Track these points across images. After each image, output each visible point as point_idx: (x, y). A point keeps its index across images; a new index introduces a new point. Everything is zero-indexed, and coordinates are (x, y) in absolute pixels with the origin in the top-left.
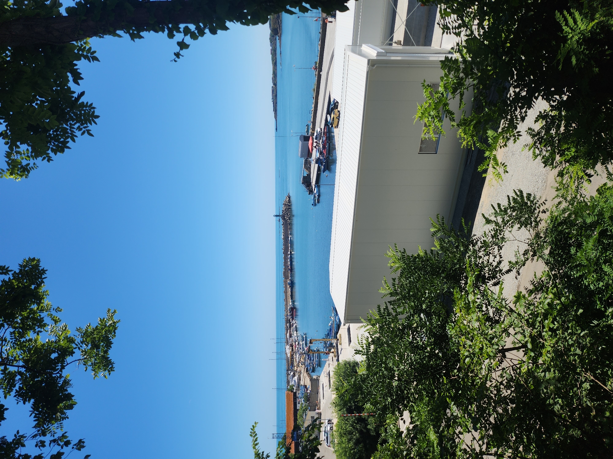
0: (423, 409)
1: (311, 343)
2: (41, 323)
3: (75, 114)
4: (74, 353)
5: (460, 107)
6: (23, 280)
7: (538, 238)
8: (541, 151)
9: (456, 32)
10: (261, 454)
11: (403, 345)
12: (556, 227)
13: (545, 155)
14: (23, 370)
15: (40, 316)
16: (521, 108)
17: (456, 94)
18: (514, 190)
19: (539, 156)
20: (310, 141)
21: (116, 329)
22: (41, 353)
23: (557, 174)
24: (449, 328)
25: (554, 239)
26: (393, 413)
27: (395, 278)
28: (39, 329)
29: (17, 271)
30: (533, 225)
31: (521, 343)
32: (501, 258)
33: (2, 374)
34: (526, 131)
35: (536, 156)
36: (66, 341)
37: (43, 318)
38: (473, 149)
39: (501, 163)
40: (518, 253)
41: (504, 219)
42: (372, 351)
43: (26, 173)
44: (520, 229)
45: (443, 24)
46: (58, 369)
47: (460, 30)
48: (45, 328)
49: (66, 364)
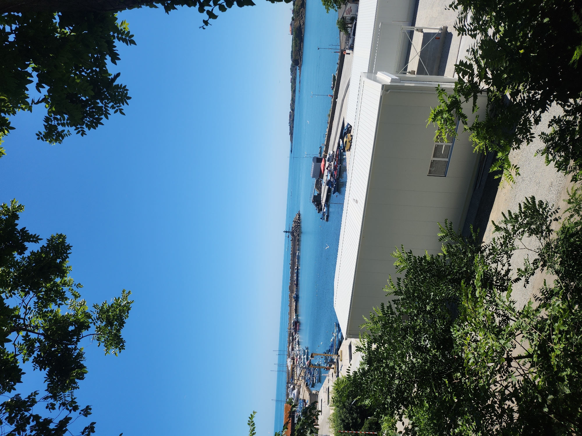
0: (423, 416)
1: (312, 357)
2: (62, 296)
3: (111, 95)
4: (90, 327)
5: (473, 111)
6: (50, 254)
7: (549, 248)
8: (555, 156)
9: (471, 34)
12: (567, 238)
13: (559, 160)
14: (42, 338)
15: (62, 289)
16: (535, 110)
17: (469, 97)
18: (526, 198)
19: (552, 161)
20: (323, 163)
21: (129, 309)
22: (60, 323)
23: (570, 178)
24: (454, 330)
25: (565, 249)
26: (392, 415)
27: (400, 278)
28: (61, 302)
29: (46, 245)
30: (544, 234)
32: (510, 265)
33: (23, 340)
34: (539, 135)
35: (548, 162)
36: (84, 315)
37: (65, 292)
38: (485, 154)
39: (513, 165)
40: (527, 261)
41: (514, 226)
42: (373, 349)
43: (61, 139)
44: (531, 235)
45: (459, 27)
46: (74, 341)
47: (475, 33)
48: (65, 302)
49: (82, 337)
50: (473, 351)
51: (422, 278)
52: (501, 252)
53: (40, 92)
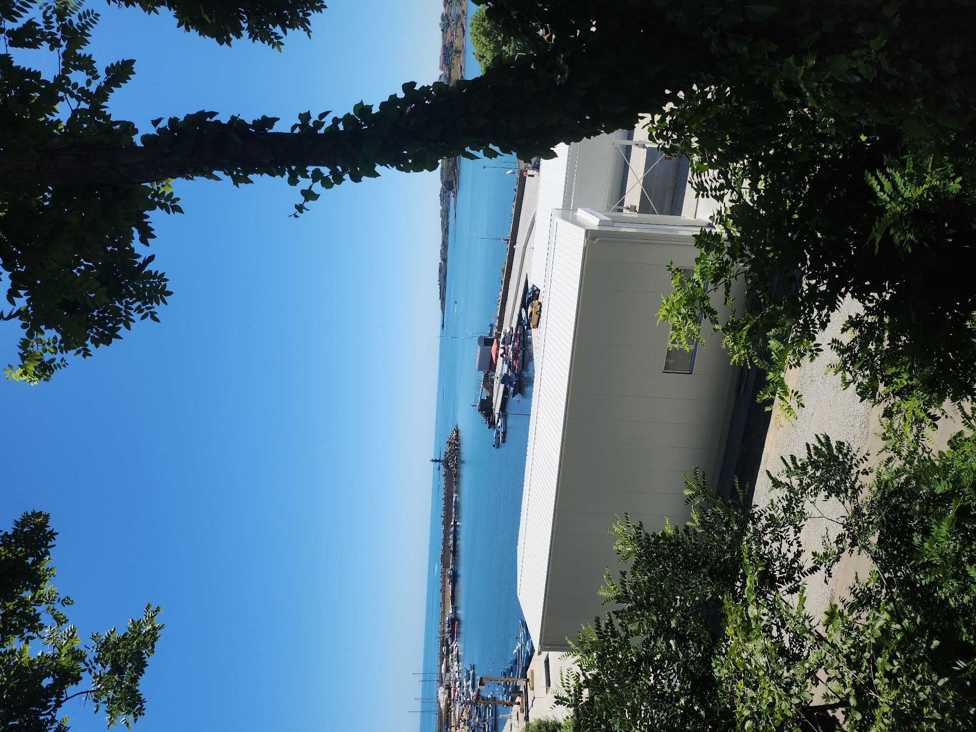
2: (33, 623)
3: (136, 288)
4: (81, 678)
5: (725, 303)
6: (17, 548)
7: (859, 515)
8: (855, 376)
9: (716, 195)
11: (637, 691)
12: (886, 499)
13: (862, 382)
15: (35, 610)
16: (820, 309)
17: (718, 283)
18: (816, 435)
19: (852, 384)
20: (494, 347)
21: (155, 639)
22: (27, 676)
23: (882, 413)
24: (717, 665)
25: (884, 518)
27: (626, 572)
28: (30, 634)
29: (10, 533)
30: (849, 493)
31: (839, 697)
32: (800, 546)
34: (829, 344)
35: (847, 384)
36: (70, 657)
37: (39, 614)
38: (750, 367)
39: (793, 391)
40: (826, 539)
41: (801, 482)
42: (584, 700)
43: (48, 373)
44: (828, 498)
45: (697, 183)
46: (51, 706)
47: (722, 192)
48: (39, 633)
49: (65, 698)
50: (749, 704)
51: (661, 568)
52: (784, 523)
53: (14, 305)
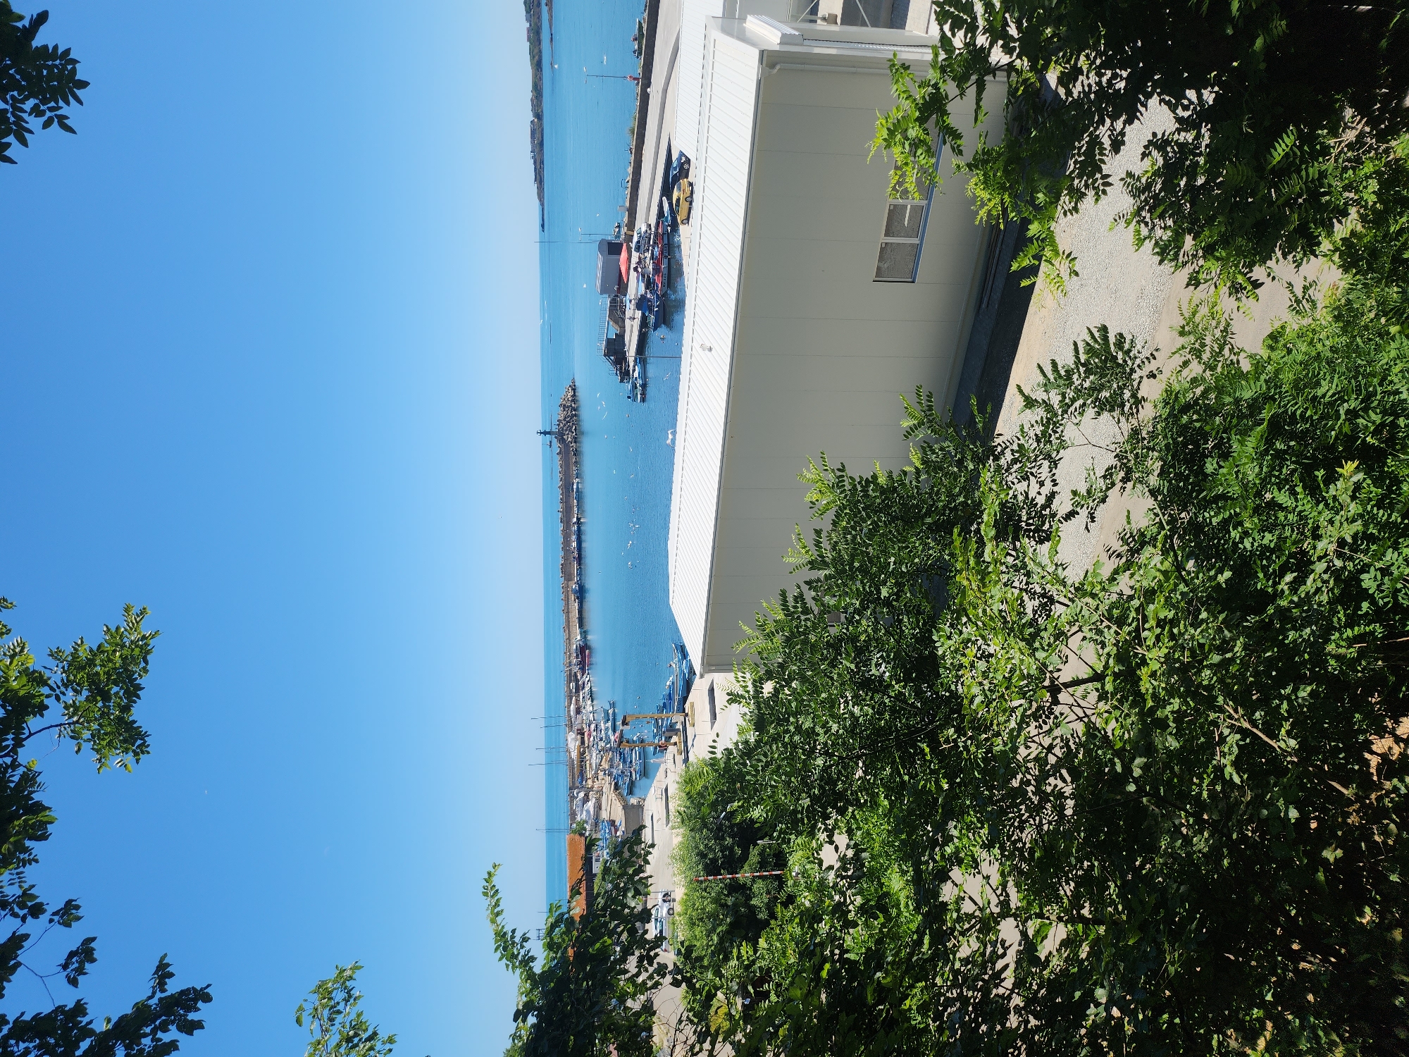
0: (878, 827)
1: (624, 723)
4: (47, 707)
5: (975, 120)
7: (1137, 439)
8: (1153, 229)
10: (510, 934)
12: (1175, 416)
13: (1161, 238)
17: (967, 85)
18: (1088, 329)
19: (1147, 241)
20: (624, 255)
21: (148, 653)
23: (1185, 279)
25: (1170, 440)
26: (812, 834)
27: (822, 530)
30: (1126, 409)
32: (1055, 485)
34: (1121, 180)
35: (1140, 241)
36: (24, 679)
38: (1002, 227)
39: (1064, 253)
40: (1092, 473)
41: (1064, 395)
42: (766, 695)
44: (1099, 414)
46: (8, 746)
49: (27, 734)
50: (980, 679)
51: (870, 525)
52: (1037, 456)
